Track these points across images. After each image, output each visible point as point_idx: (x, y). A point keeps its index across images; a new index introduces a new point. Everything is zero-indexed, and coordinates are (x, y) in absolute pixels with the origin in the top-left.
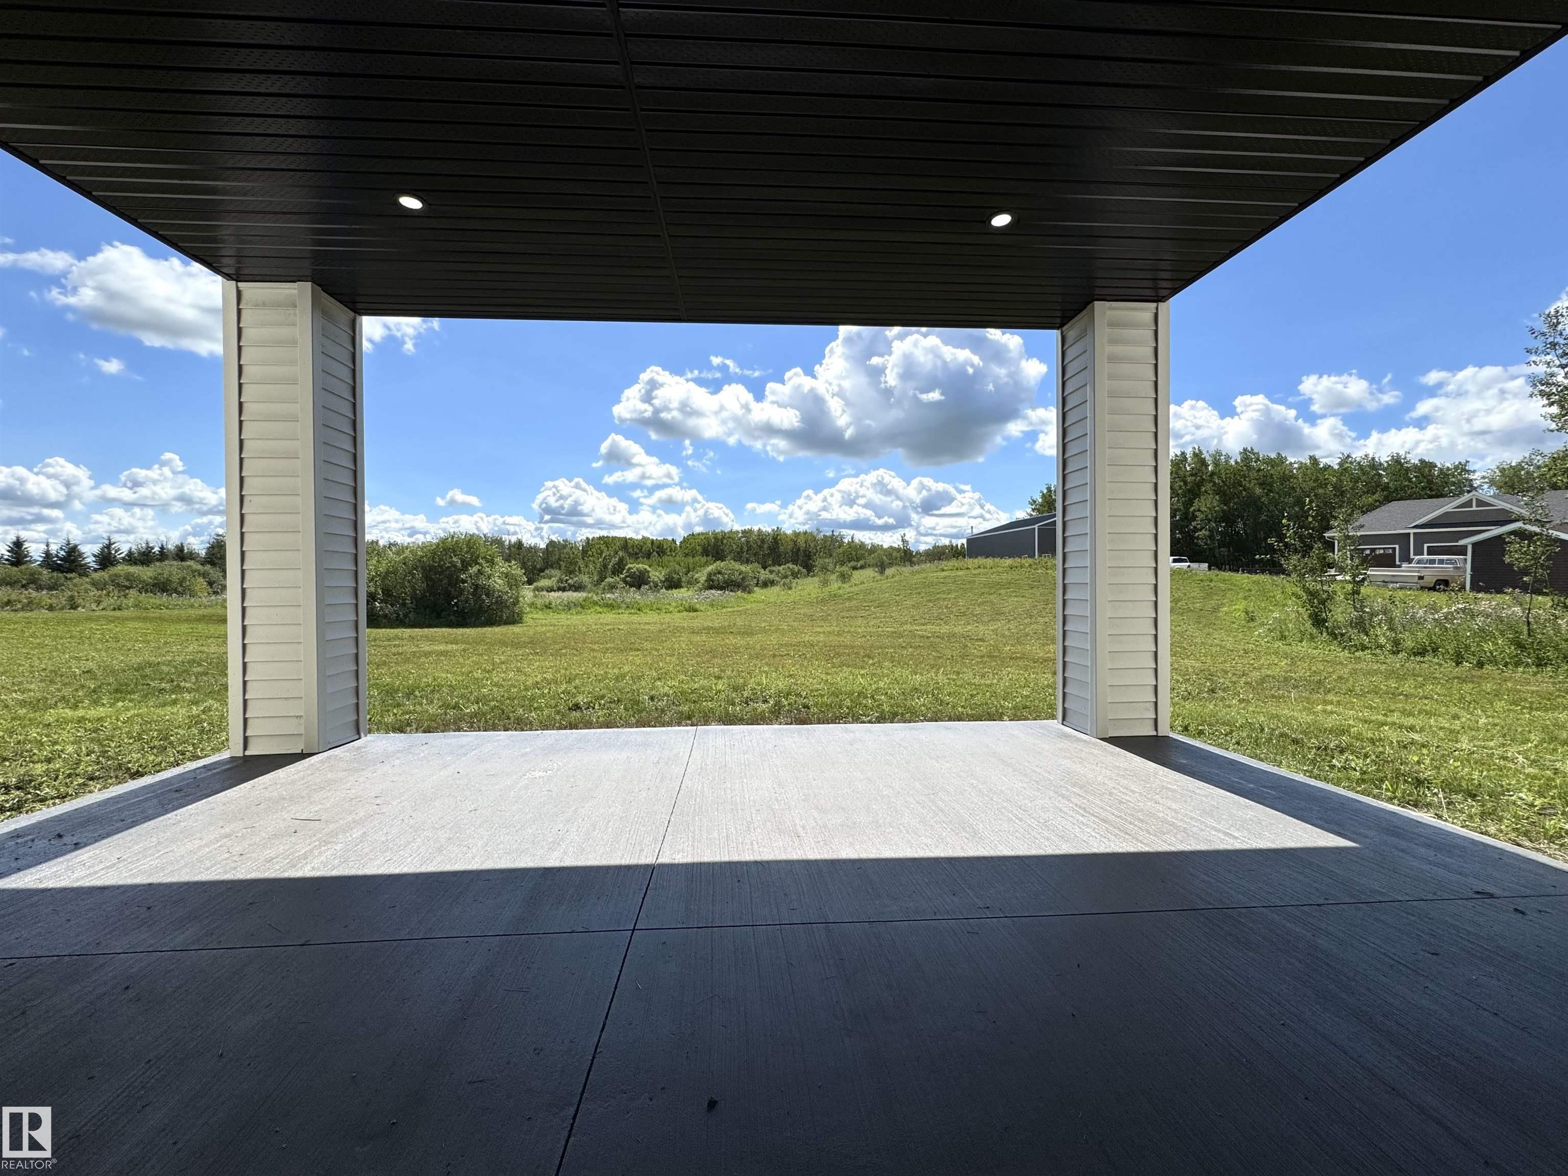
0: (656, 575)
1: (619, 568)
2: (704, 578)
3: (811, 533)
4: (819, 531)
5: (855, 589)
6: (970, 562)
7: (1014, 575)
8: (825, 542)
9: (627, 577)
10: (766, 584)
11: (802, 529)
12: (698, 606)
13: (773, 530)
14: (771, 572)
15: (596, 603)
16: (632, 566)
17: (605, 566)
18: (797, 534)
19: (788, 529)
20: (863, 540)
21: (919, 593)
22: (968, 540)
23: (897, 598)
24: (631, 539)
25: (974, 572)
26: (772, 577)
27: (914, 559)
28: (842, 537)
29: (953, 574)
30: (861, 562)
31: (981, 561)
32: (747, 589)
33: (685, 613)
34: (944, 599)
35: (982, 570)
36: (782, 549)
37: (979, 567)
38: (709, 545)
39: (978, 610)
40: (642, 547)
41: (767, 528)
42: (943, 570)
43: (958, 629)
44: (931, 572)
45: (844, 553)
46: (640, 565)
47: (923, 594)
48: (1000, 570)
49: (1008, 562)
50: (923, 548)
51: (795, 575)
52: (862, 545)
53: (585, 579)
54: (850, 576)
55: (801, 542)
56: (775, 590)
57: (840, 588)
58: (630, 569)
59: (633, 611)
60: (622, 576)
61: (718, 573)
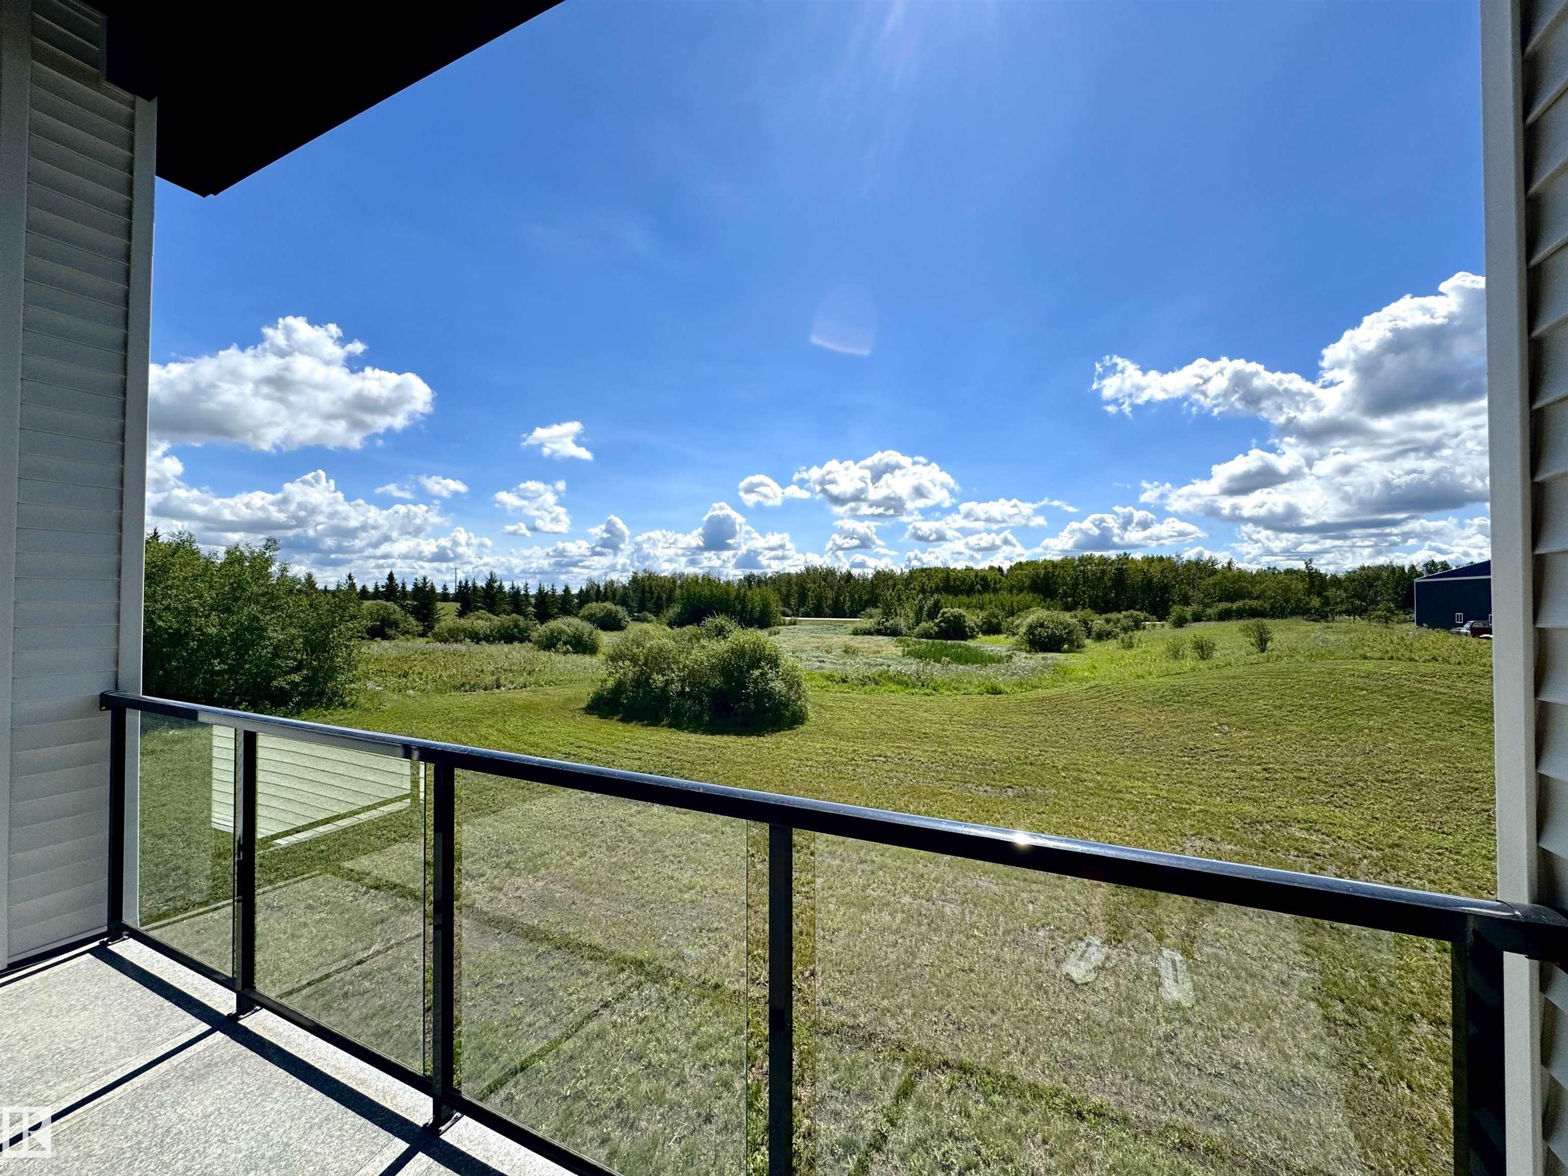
0: (973, 617)
1: (934, 612)
2: (1024, 630)
3: (1170, 559)
4: (1180, 554)
8: (1189, 570)
9: (941, 622)
10: (1101, 636)
11: (1157, 552)
12: (1002, 686)
14: (1108, 621)
16: (945, 610)
17: (921, 609)
18: (1151, 560)
24: (955, 569)
26: (1108, 627)
28: (1214, 562)
32: (1076, 647)
36: (1127, 584)
37: (1435, 659)
40: (965, 579)
41: (1111, 555)
42: (1365, 658)
45: (1215, 585)
51: (1138, 626)
53: (902, 623)
55: (1157, 577)
56: (1113, 644)
57: (1193, 670)
58: (944, 613)
60: (937, 621)
61: (1042, 625)
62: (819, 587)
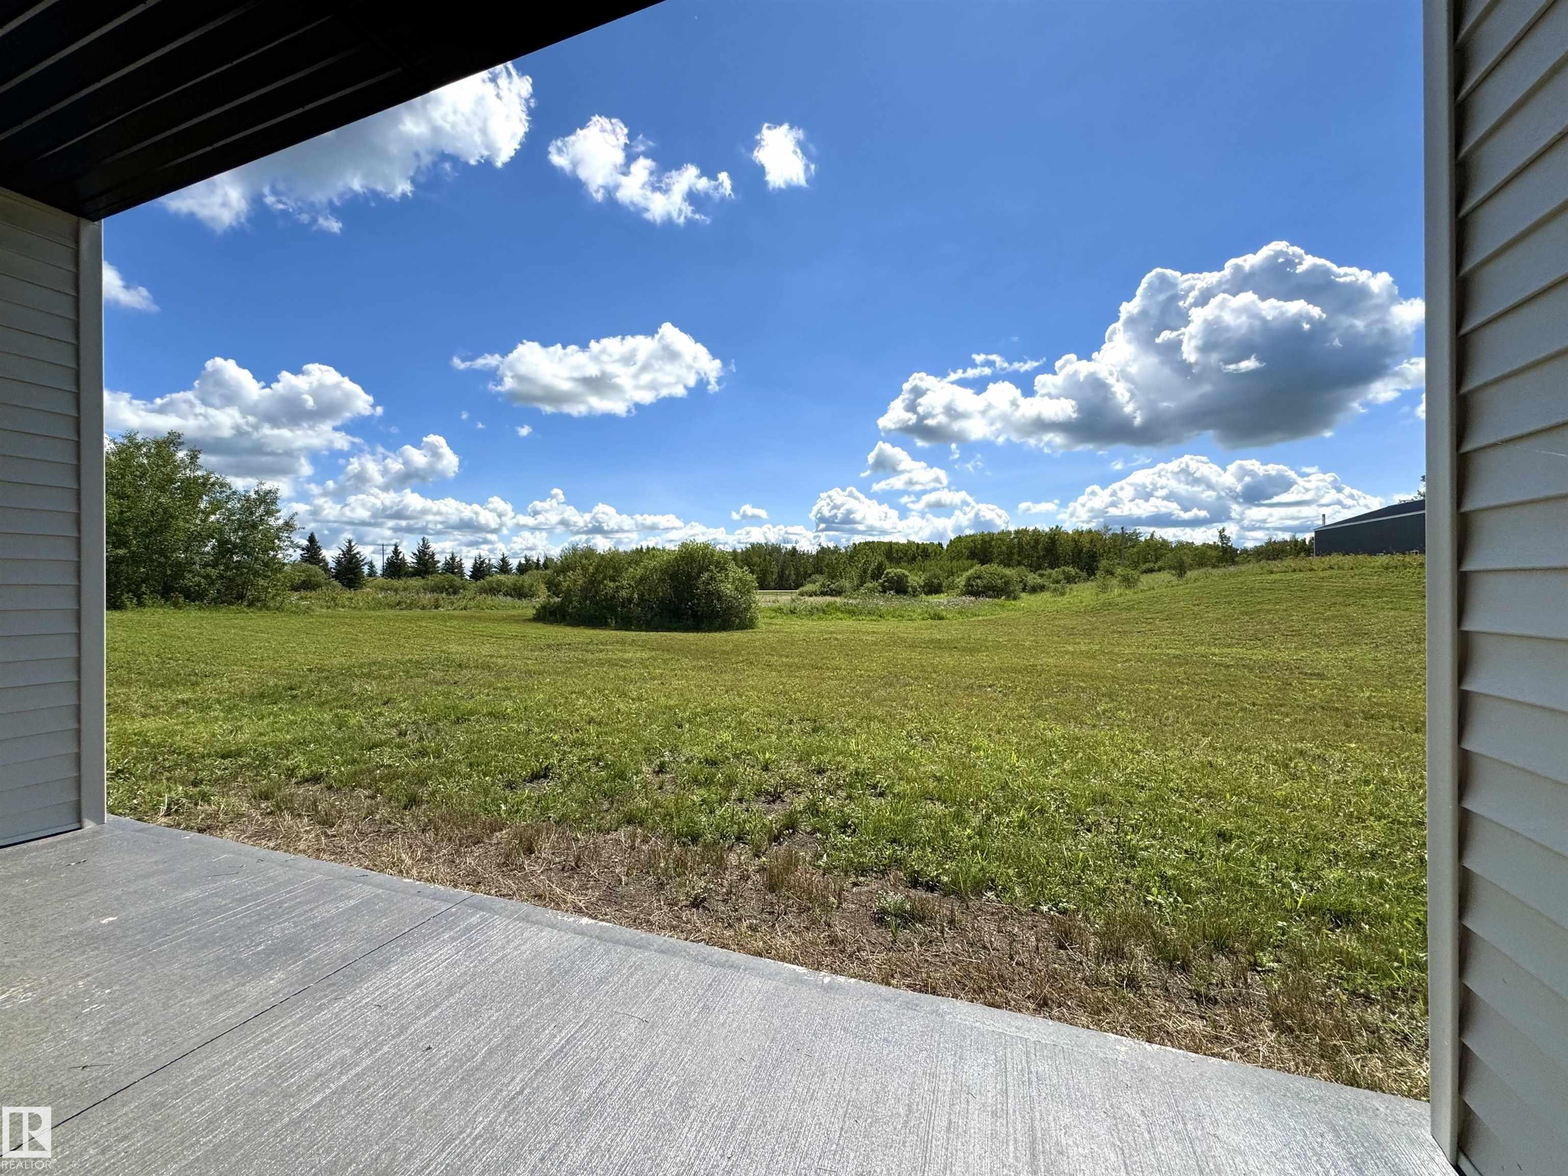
0: (915, 579)
1: (877, 573)
2: (963, 583)
3: (1097, 532)
4: (1107, 529)
5: (1141, 595)
6: (1315, 561)
7: (1392, 578)
8: (1115, 541)
9: (885, 581)
10: (1034, 590)
11: (1085, 527)
12: (944, 613)
13: (1051, 530)
14: (1041, 576)
15: (837, 609)
16: (890, 570)
17: (865, 571)
18: (1080, 533)
19: (1069, 527)
20: (1166, 538)
21: (1229, 603)
22: (1316, 532)
23: (1196, 608)
24: (897, 544)
25: (1321, 574)
26: (1042, 581)
27: (1236, 559)
28: (1138, 535)
29: (1288, 576)
30: (1159, 564)
31: (1335, 559)
32: (1011, 595)
33: (929, 621)
34: (1269, 611)
35: (1335, 572)
36: (1060, 550)
37: (1331, 568)
38: (975, 547)
39: (1323, 628)
40: (907, 551)
41: (1045, 527)
42: (1272, 573)
43: (1284, 656)
44: (1251, 573)
46: (899, 570)
47: (1235, 605)
48: (1368, 571)
49: (1382, 559)
50: (1250, 545)
51: (1070, 580)
52: (1165, 544)
53: (846, 584)
54: (1138, 580)
55: (1085, 542)
56: (1046, 595)
57: (1121, 595)
58: (888, 573)
59: (874, 618)
60: (881, 581)
61: (979, 577)
62: (765, 560)
